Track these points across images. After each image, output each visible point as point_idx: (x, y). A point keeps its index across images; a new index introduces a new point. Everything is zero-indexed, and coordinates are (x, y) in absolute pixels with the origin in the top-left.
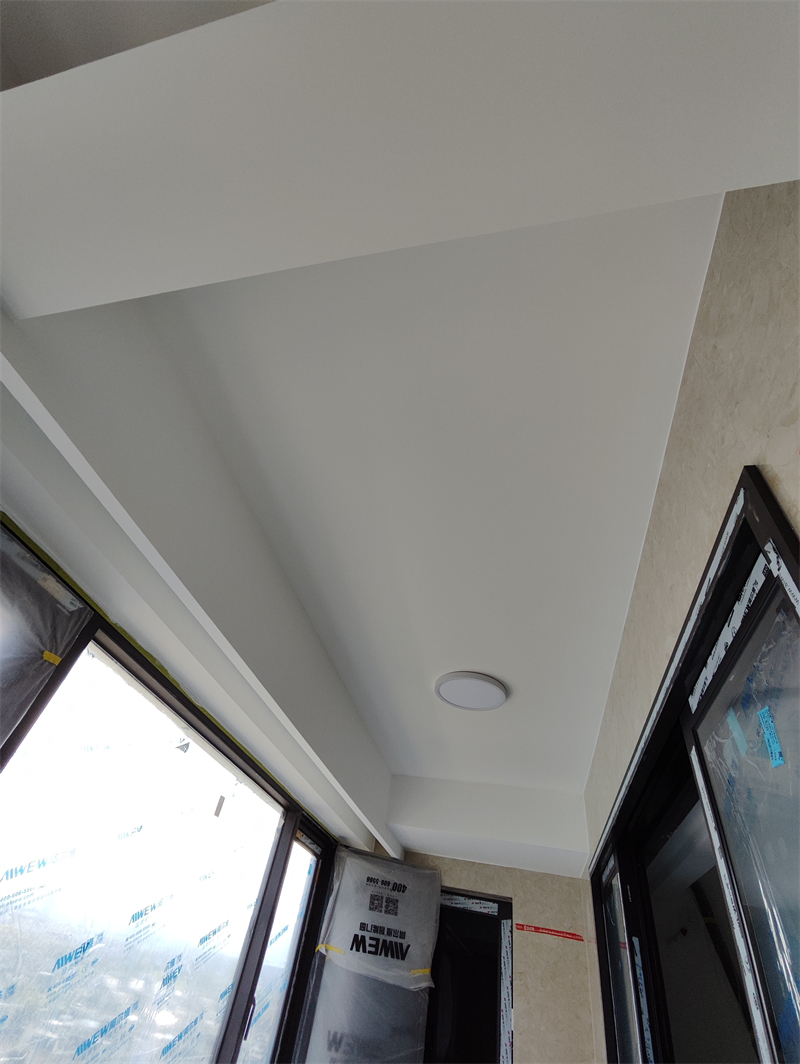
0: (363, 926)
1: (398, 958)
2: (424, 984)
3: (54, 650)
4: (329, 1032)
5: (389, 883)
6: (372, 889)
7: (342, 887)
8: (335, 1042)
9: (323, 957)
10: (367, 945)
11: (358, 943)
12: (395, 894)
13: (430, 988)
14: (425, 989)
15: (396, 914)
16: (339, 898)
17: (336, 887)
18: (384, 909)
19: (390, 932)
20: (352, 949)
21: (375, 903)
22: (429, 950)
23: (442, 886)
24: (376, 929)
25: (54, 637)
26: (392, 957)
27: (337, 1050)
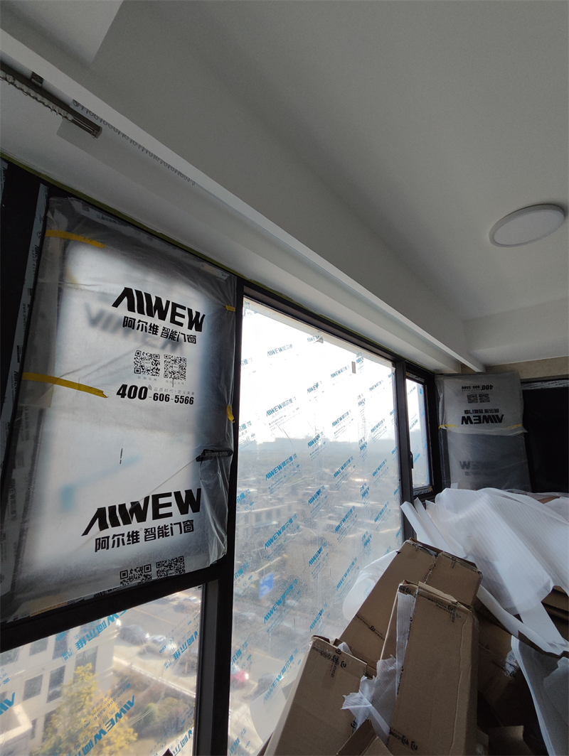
0: (466, 412)
1: (496, 422)
2: (519, 432)
3: (229, 304)
4: (460, 462)
5: (479, 387)
6: (467, 392)
7: (446, 396)
8: (465, 465)
9: (445, 431)
10: (472, 420)
11: (465, 420)
12: (485, 391)
13: (524, 433)
14: (521, 434)
15: (489, 401)
16: (445, 403)
17: (441, 396)
18: (479, 401)
19: (486, 411)
20: (462, 423)
21: (471, 399)
22: (519, 415)
23: (521, 380)
24: (476, 411)
25: (225, 297)
26: (492, 422)
27: (468, 468)
